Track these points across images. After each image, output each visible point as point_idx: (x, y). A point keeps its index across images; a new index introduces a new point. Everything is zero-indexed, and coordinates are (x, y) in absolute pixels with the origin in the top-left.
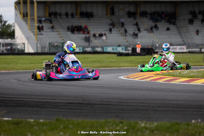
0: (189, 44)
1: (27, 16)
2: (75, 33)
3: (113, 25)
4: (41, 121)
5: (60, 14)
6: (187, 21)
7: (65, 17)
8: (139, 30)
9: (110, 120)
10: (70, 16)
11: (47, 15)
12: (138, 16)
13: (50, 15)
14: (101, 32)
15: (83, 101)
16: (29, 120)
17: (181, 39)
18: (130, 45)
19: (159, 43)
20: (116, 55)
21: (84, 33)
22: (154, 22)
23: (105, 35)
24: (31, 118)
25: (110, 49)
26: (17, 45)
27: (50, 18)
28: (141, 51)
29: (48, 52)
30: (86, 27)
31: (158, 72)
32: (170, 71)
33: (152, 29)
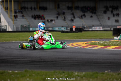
0: (104, 25)
1: (8, 9)
2: (36, 19)
3: (59, 14)
4: (16, 72)
5: (27, 8)
6: (103, 12)
7: (30, 9)
8: (74, 17)
9: (57, 71)
10: (33, 9)
11: (20, 8)
12: (74, 9)
13: (21, 8)
14: (51, 19)
15: (41, 59)
16: (9, 71)
17: (99, 23)
18: (69, 26)
19: (86, 25)
20: (60, 32)
21: (42, 19)
22: (83, 13)
23: (54, 20)
24: (10, 70)
25: (57, 29)
26: (2, 27)
27: (21, 10)
29: (21, 30)
31: (86, 42)
32: (93, 42)
33: (82, 16)
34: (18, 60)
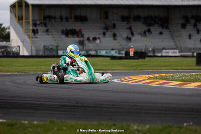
0: (181, 48)
1: (22, 19)
2: (69, 36)
3: (107, 28)
4: (35, 123)
5: (55, 18)
6: (180, 25)
7: (60, 20)
8: (132, 34)
9: (103, 122)
10: (64, 20)
11: (42, 18)
12: (132, 20)
13: (45, 18)
14: (94, 36)
15: (77, 103)
16: (23, 122)
17: (174, 43)
18: (123, 48)
19: (152, 47)
20: (109, 58)
21: (78, 37)
22: (147, 26)
23: (99, 38)
24: (25, 120)
25: (103, 53)
26: (12, 48)
27: (45, 22)
28: (134, 54)
29: (43, 54)
30: (80, 31)
31: (151, 76)
32: (163, 75)
33: (145, 33)
34: (38, 104)
